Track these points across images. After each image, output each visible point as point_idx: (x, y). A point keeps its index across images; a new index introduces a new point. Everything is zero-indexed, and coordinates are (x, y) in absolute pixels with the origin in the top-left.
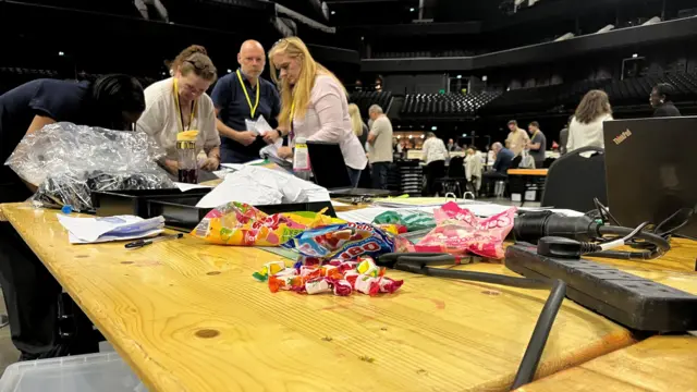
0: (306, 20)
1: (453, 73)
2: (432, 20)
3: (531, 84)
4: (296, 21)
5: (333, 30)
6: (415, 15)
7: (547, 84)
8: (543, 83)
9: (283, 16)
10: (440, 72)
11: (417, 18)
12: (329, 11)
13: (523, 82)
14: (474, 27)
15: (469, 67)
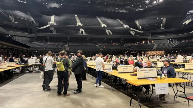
0: (136, 30)
1: (169, 39)
2: (164, 29)
3: (187, 41)
4: (134, 31)
5: (142, 32)
6: (160, 27)
7: (191, 41)
8: (190, 40)
9: (132, 30)
10: (166, 39)
11: (161, 28)
12: (142, 28)
13: (186, 40)
14: (173, 29)
15: (173, 38)
